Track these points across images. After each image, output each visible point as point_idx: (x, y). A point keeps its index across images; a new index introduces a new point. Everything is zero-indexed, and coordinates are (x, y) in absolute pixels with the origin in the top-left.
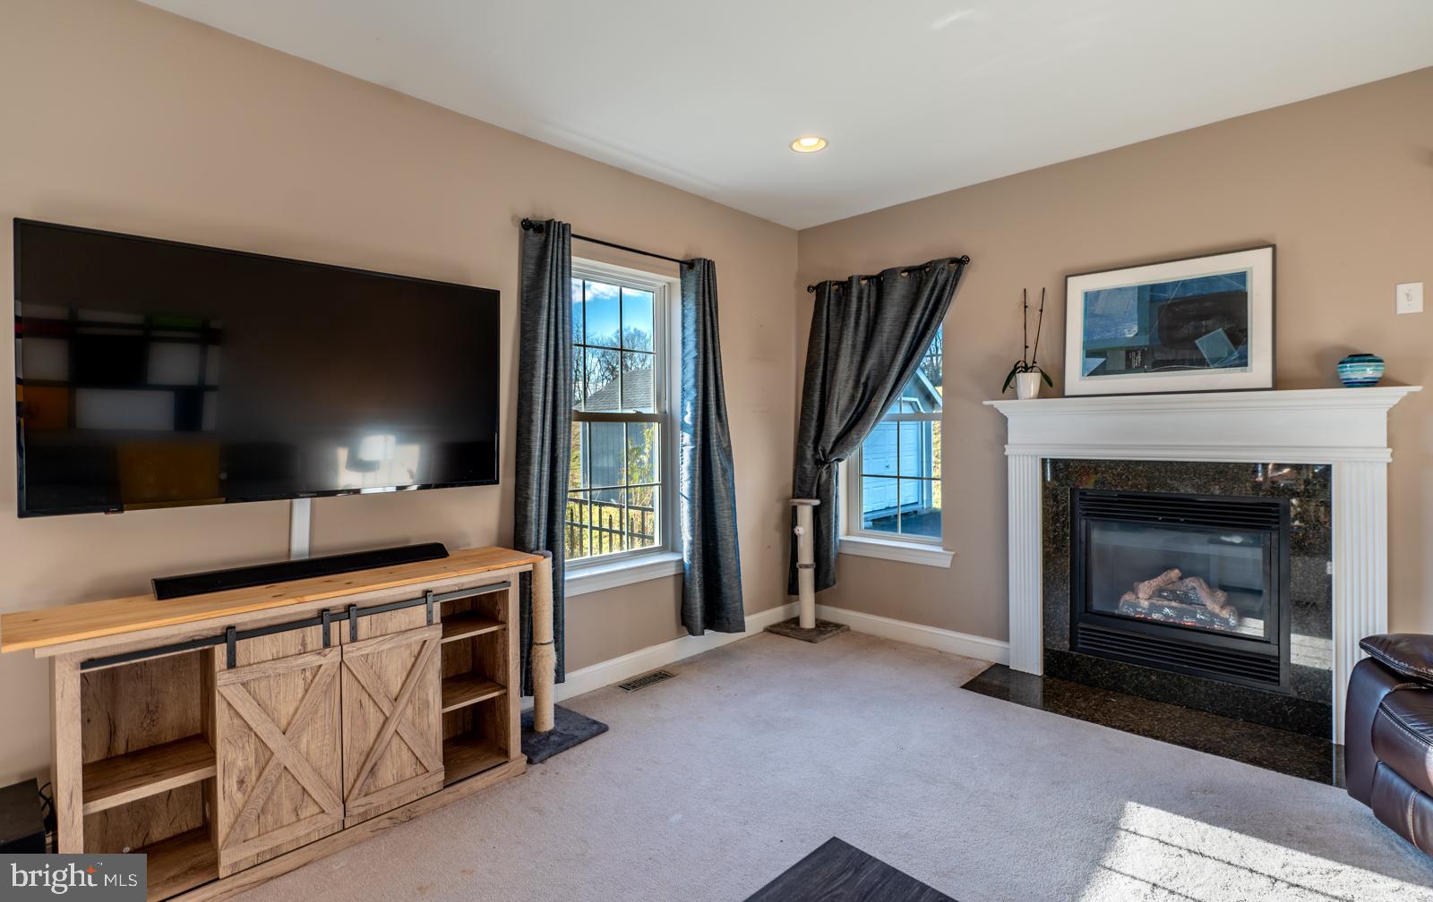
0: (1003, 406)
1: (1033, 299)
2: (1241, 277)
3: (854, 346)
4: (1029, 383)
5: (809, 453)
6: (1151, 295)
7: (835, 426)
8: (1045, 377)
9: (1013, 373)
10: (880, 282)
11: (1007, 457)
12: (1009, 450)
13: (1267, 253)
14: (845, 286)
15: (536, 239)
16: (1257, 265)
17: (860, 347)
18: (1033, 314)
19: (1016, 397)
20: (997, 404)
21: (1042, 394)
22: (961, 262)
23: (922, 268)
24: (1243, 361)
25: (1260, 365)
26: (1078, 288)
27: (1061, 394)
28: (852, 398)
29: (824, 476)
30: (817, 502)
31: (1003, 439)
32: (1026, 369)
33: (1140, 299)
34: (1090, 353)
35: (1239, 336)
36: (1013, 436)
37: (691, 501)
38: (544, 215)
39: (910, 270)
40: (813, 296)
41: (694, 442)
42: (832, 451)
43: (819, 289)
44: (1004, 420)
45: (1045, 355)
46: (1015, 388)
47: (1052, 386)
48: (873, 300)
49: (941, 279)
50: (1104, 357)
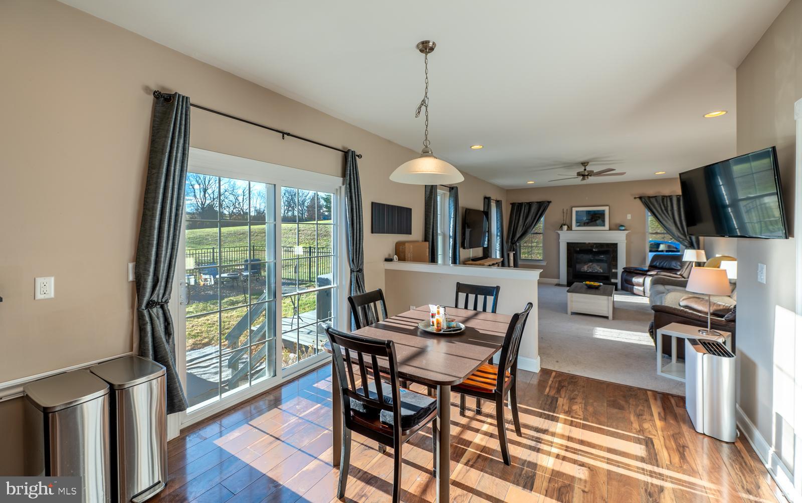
0: (559, 232)
1: (565, 211)
2: (604, 211)
3: (523, 218)
4: (565, 228)
5: (510, 241)
6: (588, 212)
7: (518, 235)
8: (568, 227)
9: (561, 226)
10: (530, 205)
11: (559, 243)
12: (560, 241)
13: (608, 207)
14: (520, 205)
15: (486, 200)
16: (606, 209)
17: (524, 218)
18: (565, 214)
19: (562, 230)
20: (558, 231)
21: (567, 230)
22: (549, 202)
23: (540, 202)
24: (604, 225)
25: (607, 227)
26: (574, 210)
27: (571, 230)
28: (522, 229)
29: (515, 247)
30: (514, 252)
31: (559, 238)
32: (564, 225)
33: (586, 213)
34: (577, 222)
35: (604, 221)
36: (561, 238)
37: (500, 251)
38: (488, 196)
39: (537, 202)
40: (511, 206)
41: (500, 239)
42: (517, 241)
43: (513, 204)
44: (559, 235)
45: (568, 223)
46: (562, 228)
47: (570, 228)
48: (528, 208)
49: (545, 205)
50: (580, 223)
